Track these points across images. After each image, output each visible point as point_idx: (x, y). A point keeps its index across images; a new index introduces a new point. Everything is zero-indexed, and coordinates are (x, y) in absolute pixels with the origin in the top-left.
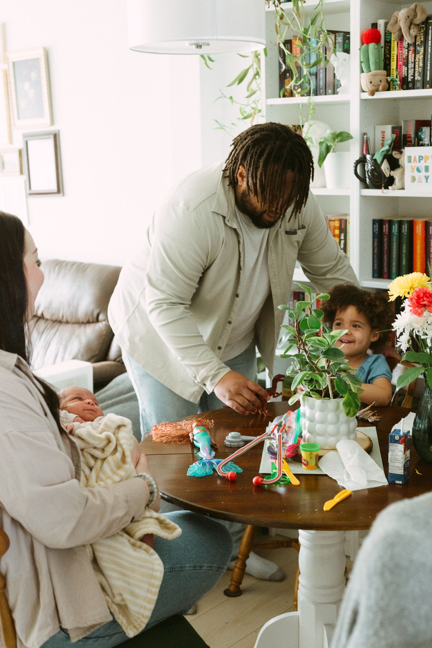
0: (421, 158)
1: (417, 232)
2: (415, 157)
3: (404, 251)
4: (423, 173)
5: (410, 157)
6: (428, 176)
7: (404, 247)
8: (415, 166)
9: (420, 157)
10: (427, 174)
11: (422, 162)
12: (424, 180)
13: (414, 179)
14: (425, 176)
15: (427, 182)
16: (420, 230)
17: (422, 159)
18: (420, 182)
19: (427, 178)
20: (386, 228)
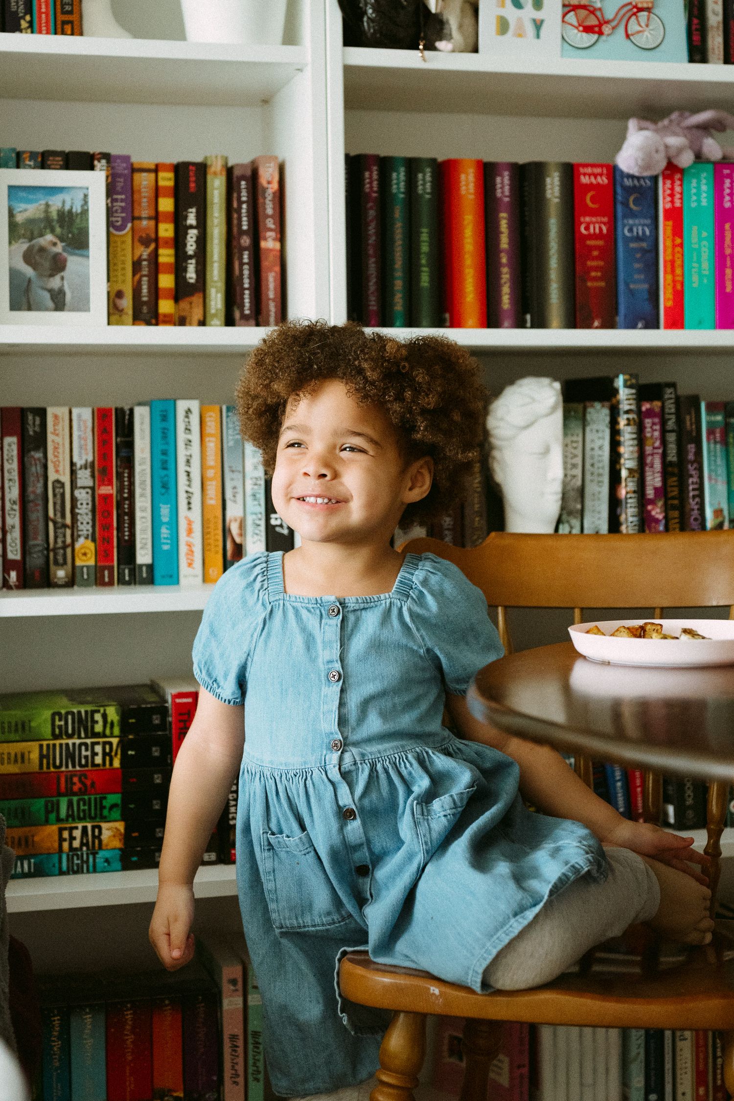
1: (463, 190)
3: (425, 248)
4: (529, 11)
6: (542, 21)
7: (425, 236)
10: (538, 15)
12: (530, 29)
13: (503, 26)
14: (534, 21)
15: (538, 36)
16: (472, 187)
18: (520, 36)
19: (538, 25)
20: (371, 179)
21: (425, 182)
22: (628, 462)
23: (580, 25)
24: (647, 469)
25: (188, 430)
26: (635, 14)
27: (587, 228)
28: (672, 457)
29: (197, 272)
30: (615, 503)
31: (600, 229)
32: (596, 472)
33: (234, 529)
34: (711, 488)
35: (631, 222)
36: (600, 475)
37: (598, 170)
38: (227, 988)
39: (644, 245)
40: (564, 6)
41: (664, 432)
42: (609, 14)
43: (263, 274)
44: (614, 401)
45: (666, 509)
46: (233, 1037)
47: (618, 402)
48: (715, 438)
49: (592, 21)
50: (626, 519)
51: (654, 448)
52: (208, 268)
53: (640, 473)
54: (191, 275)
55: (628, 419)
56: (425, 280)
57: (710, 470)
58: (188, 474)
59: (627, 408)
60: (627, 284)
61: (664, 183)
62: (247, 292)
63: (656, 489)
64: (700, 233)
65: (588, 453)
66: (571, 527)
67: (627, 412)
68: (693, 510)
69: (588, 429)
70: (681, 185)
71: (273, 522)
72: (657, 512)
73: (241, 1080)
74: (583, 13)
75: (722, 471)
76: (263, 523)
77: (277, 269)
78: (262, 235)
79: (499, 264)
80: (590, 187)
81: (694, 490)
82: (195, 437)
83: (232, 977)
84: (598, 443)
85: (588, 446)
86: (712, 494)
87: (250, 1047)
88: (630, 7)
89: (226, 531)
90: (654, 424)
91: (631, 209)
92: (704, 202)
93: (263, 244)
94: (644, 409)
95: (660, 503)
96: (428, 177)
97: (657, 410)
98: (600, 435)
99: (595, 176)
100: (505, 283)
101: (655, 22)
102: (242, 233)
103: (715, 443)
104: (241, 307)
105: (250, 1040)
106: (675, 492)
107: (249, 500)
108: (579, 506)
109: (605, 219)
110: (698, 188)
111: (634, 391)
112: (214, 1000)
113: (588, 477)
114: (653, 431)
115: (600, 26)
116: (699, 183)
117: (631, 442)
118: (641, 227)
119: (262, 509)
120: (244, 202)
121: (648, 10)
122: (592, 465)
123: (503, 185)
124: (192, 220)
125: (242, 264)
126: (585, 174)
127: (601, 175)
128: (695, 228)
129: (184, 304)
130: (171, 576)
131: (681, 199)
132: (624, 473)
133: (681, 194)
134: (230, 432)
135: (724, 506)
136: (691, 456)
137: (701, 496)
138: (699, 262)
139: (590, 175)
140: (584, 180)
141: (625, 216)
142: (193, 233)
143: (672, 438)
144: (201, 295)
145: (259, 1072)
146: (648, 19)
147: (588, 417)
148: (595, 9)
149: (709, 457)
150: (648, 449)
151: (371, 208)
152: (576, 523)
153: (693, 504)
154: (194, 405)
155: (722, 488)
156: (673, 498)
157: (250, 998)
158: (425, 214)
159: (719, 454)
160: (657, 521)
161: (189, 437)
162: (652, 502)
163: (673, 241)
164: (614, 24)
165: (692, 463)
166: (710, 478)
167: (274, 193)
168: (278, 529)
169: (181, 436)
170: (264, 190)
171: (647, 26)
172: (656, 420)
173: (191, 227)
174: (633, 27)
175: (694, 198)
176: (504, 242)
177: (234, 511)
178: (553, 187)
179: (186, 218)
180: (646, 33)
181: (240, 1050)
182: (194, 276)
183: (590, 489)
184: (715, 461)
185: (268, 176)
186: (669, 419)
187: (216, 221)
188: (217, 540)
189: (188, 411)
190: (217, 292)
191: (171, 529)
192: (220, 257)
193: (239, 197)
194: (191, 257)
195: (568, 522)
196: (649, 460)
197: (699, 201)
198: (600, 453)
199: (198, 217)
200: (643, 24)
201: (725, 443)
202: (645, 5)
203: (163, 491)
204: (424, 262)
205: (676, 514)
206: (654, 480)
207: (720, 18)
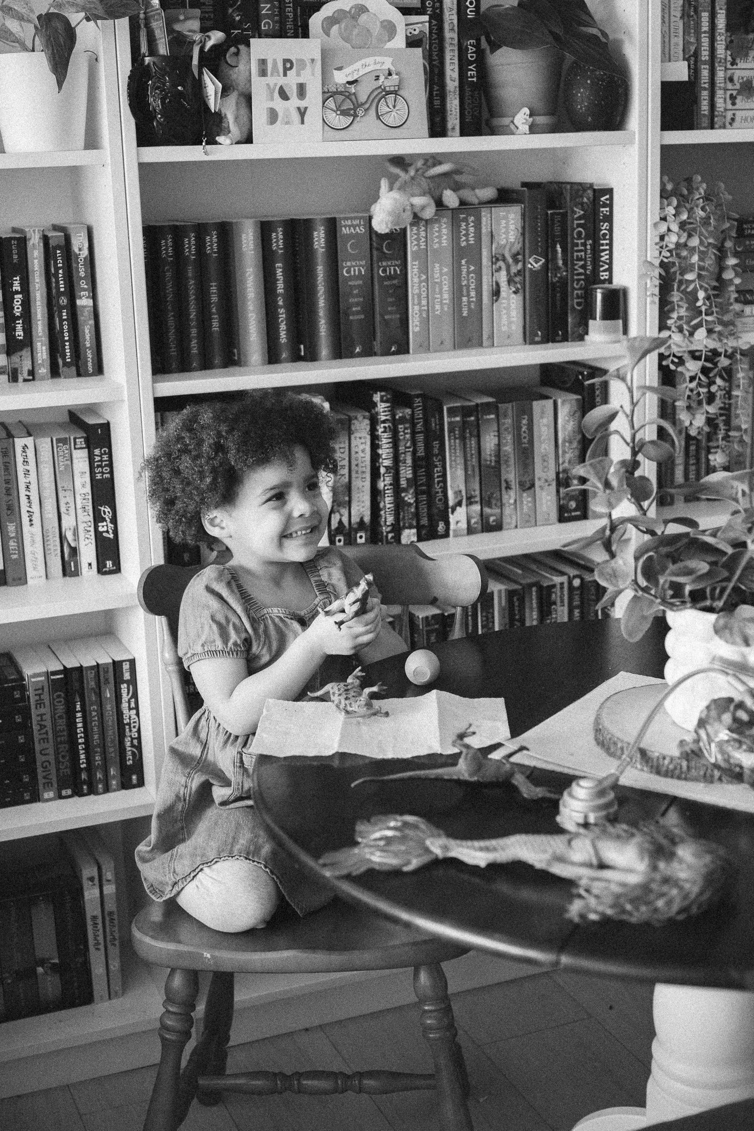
0: (288, 65)
1: (244, 248)
2: (275, 61)
3: (214, 299)
4: (294, 101)
5: (263, 62)
7: (214, 289)
8: (276, 85)
9: (285, 61)
10: (302, 104)
11: (291, 73)
12: (296, 117)
13: (273, 116)
14: (299, 109)
15: (303, 122)
16: (251, 244)
17: (291, 68)
18: (287, 123)
19: (302, 113)
20: (167, 246)
21: (212, 242)
22: (386, 461)
23: (338, 110)
24: (401, 464)
25: (26, 462)
26: (384, 97)
27: (348, 272)
28: (421, 452)
29: (24, 330)
30: (375, 493)
31: (360, 271)
32: (360, 469)
33: (69, 536)
34: (452, 473)
35: (384, 264)
36: (363, 472)
37: (356, 222)
38: (86, 884)
39: (395, 282)
40: (324, 92)
41: (413, 433)
42: (363, 98)
43: (80, 328)
44: (373, 411)
45: (417, 494)
46: (94, 918)
47: (377, 413)
48: (455, 435)
49: (348, 105)
50: (385, 506)
51: (407, 448)
52: (34, 326)
53: (395, 469)
54: (19, 333)
55: (385, 427)
56: (215, 325)
57: (451, 461)
58: (28, 497)
59: (383, 418)
60: (382, 316)
61: (412, 230)
62: (67, 344)
63: (408, 480)
64: (441, 270)
65: (353, 455)
66: (341, 515)
67: (384, 422)
68: (438, 492)
69: (353, 437)
70: (426, 231)
71: (101, 529)
72: (409, 498)
73: (102, 947)
74: (340, 98)
75: (460, 460)
76: (92, 529)
77: (92, 322)
78: (77, 293)
79: (277, 307)
80: (351, 236)
81: (438, 477)
82: (32, 467)
83: (89, 876)
84: (361, 447)
85: (353, 450)
86: (452, 478)
87: (107, 923)
88: (380, 90)
89: (62, 538)
90: (406, 428)
91: (384, 253)
92: (445, 243)
93: (79, 302)
94: (397, 417)
95: (412, 491)
96: (215, 239)
97: (408, 417)
98: (363, 441)
99: (354, 227)
100: (282, 321)
101: (401, 103)
102: (60, 294)
103: (455, 438)
104: (64, 356)
105: (107, 919)
106: (424, 480)
107: (79, 511)
108: (347, 499)
109: (363, 263)
110: (439, 231)
111: (388, 405)
112: (78, 893)
113: (354, 475)
114: (405, 434)
115: (355, 109)
116: (440, 228)
117: (387, 446)
118: (393, 268)
119: (91, 518)
120: (60, 268)
121: (395, 93)
122: (357, 465)
123: (278, 239)
124: (17, 287)
125: (61, 321)
126: (345, 226)
127: (359, 226)
128: (437, 265)
129: (15, 358)
130: (20, 579)
131: (426, 241)
132: (382, 470)
133: (426, 237)
134: (61, 458)
135: (463, 488)
136: (436, 451)
137: (445, 481)
138: (441, 293)
139: (350, 226)
140: (345, 231)
141: (380, 260)
142: (18, 297)
143: (420, 437)
144: (29, 349)
145: (115, 939)
146: (395, 101)
147: (353, 428)
148: (350, 94)
149: (450, 449)
150: (402, 449)
151: (168, 271)
152: (345, 512)
153: (437, 488)
154: (29, 441)
155: (460, 473)
156: (422, 485)
157: (105, 888)
158: (213, 269)
159: (458, 448)
160: (410, 504)
161: (27, 468)
162: (405, 490)
163: (419, 277)
164: (367, 106)
165: (437, 455)
166: (451, 467)
167: (85, 258)
168: (105, 534)
169: (20, 468)
170: (77, 256)
171: (394, 107)
172: (407, 425)
173: (17, 292)
174: (383, 108)
175: (436, 240)
176: (280, 287)
177: (68, 522)
178: (319, 239)
179: (12, 285)
180: (393, 113)
181: (100, 926)
182: (21, 333)
183: (356, 483)
184: (455, 453)
185: (79, 243)
186: (418, 423)
187: (37, 286)
188: (55, 546)
189: (25, 447)
190: (42, 345)
191: (18, 542)
192: (43, 314)
193: (56, 264)
194: (18, 318)
195: (338, 511)
196: (402, 457)
197: (440, 243)
198: (363, 455)
199: (21, 284)
200: (391, 106)
201: (463, 438)
202: (392, 89)
203: (9, 512)
204: (214, 310)
205: (424, 497)
206: (406, 473)
207: (457, 83)
